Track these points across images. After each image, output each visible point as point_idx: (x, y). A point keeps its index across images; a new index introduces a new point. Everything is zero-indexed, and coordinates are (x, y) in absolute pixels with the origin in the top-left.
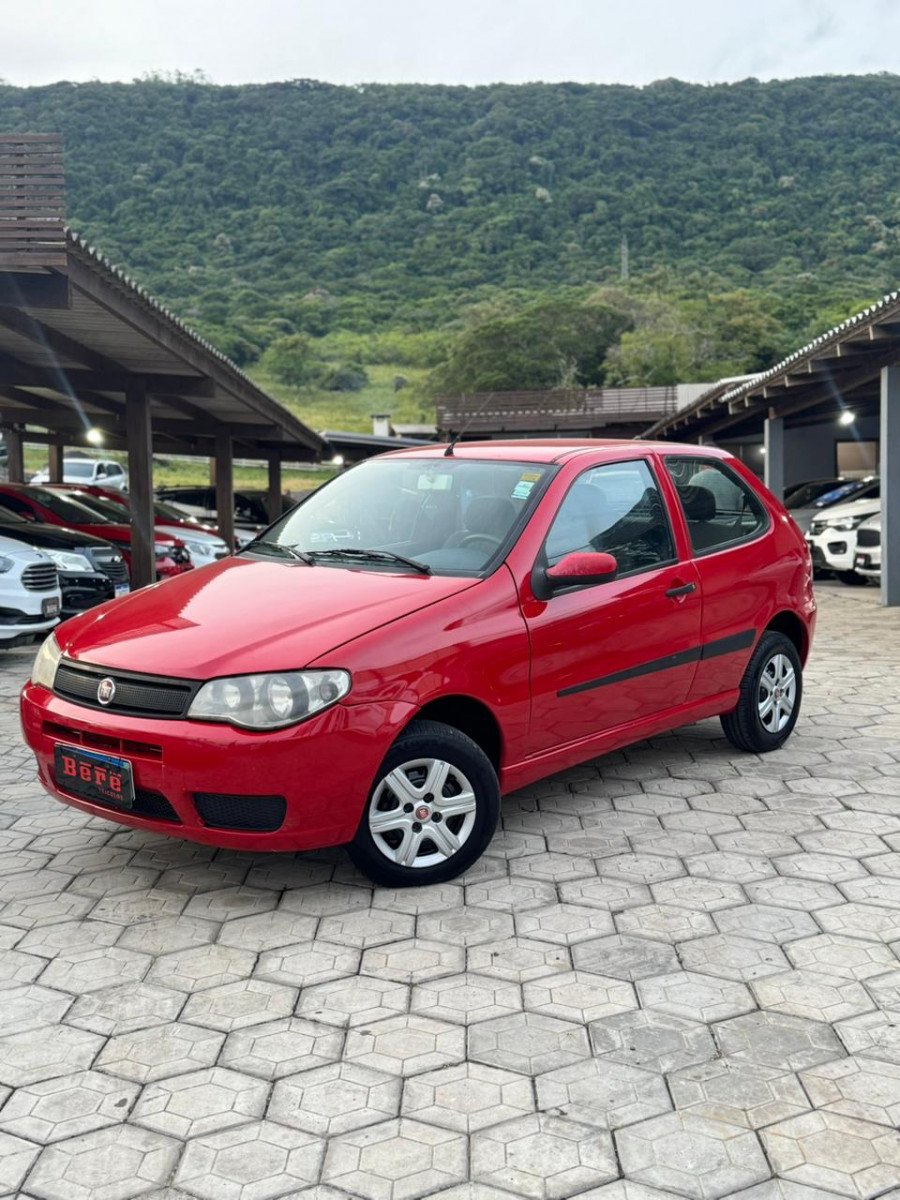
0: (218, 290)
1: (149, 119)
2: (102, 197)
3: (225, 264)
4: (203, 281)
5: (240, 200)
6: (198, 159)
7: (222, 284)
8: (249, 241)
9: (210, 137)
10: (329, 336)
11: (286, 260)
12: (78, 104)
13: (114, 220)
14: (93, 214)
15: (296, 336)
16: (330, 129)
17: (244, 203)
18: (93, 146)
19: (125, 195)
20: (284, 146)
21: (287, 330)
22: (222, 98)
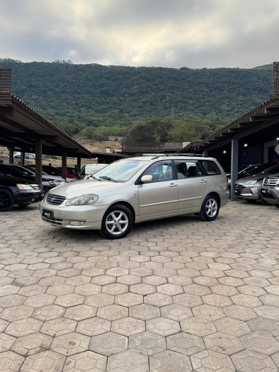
0: (72, 115)
1: (56, 72)
2: (43, 91)
3: (74, 108)
4: (68, 113)
5: (78, 92)
6: (68, 82)
7: (73, 113)
8: (80, 103)
9: (70, 77)
10: (99, 127)
11: (89, 108)
12: (38, 67)
13: (46, 96)
14: (41, 94)
15: (91, 127)
16: (102, 76)
17: (79, 93)
18: (42, 78)
19: (49, 90)
20: (90, 80)
21: (89, 125)
22: (74, 67)
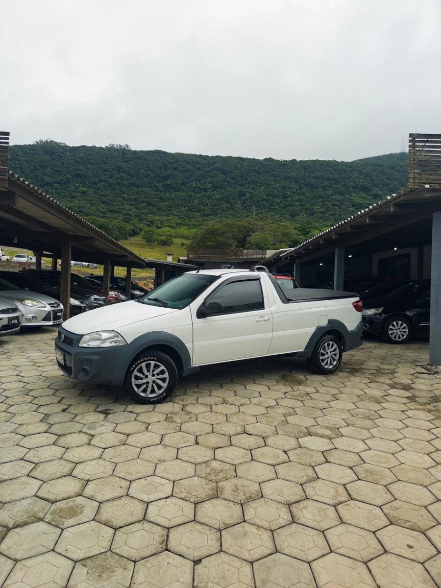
0: (129, 212)
1: (110, 159)
2: (93, 182)
3: (131, 205)
4: (124, 209)
5: (137, 185)
6: (125, 172)
7: (129, 211)
8: (139, 198)
9: (129, 166)
10: (163, 229)
11: (150, 205)
12: (88, 153)
13: (97, 189)
14: (91, 186)
15: (152, 228)
16: (166, 166)
17: (138, 186)
18: (92, 166)
19: (101, 181)
20: (151, 170)
21: (149, 226)
22: (133, 154)
